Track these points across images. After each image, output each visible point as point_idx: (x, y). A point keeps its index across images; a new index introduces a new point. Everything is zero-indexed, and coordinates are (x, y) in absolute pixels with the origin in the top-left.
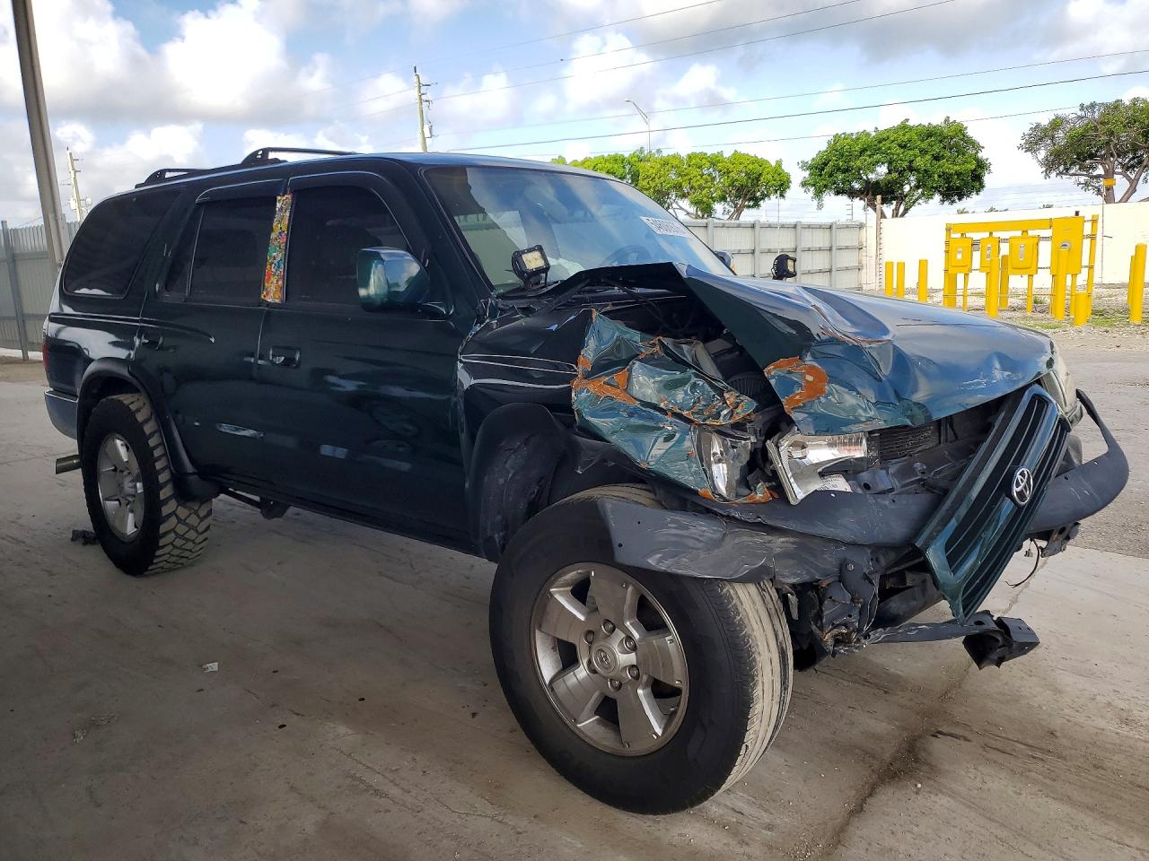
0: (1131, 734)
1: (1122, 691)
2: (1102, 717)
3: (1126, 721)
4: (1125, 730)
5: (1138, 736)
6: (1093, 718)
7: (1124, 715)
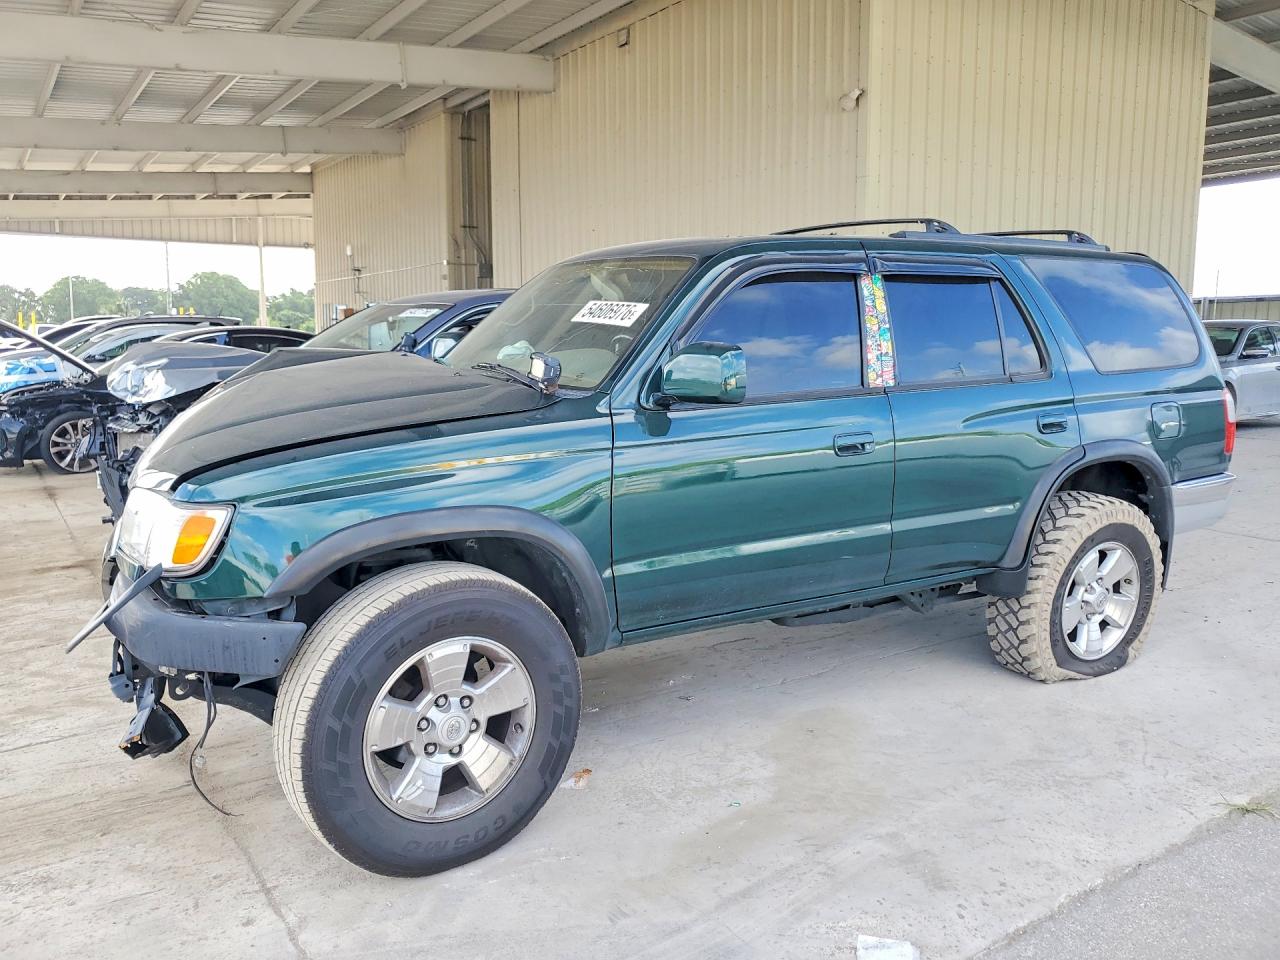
0: (34, 871)
1: (66, 907)
2: (70, 870)
3: (45, 880)
4: (42, 871)
5: (27, 873)
6: (77, 865)
7: (50, 885)
